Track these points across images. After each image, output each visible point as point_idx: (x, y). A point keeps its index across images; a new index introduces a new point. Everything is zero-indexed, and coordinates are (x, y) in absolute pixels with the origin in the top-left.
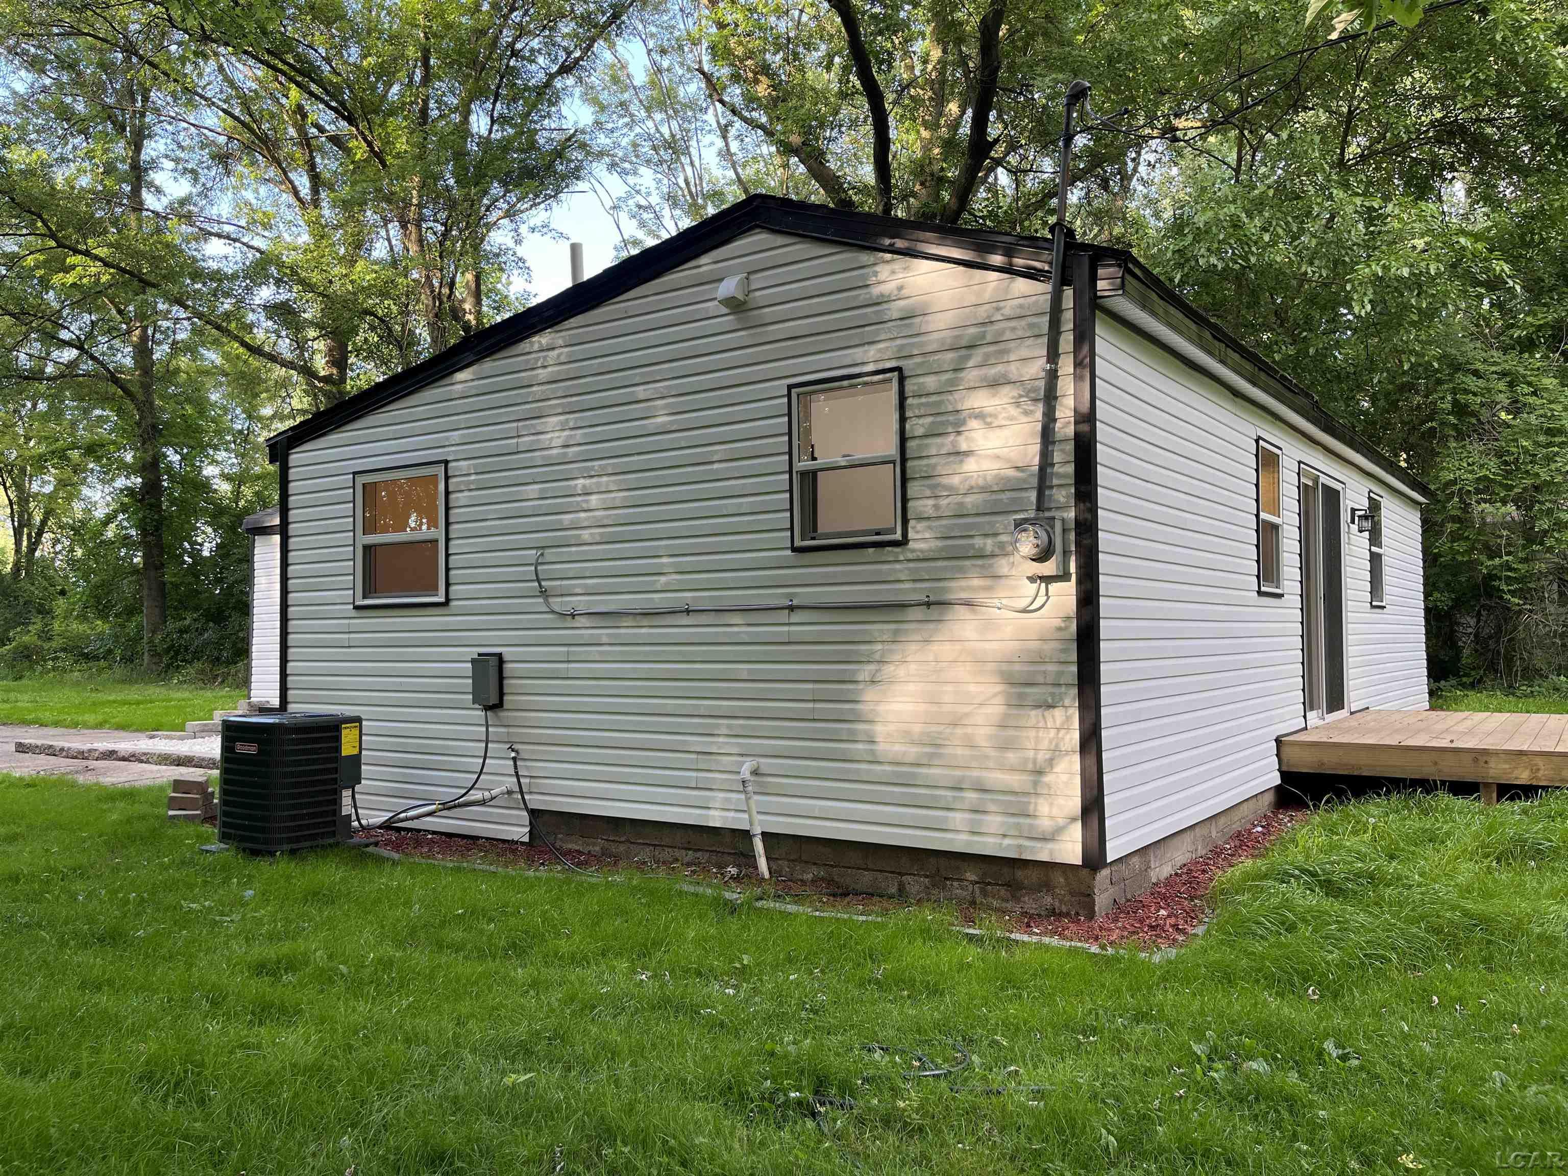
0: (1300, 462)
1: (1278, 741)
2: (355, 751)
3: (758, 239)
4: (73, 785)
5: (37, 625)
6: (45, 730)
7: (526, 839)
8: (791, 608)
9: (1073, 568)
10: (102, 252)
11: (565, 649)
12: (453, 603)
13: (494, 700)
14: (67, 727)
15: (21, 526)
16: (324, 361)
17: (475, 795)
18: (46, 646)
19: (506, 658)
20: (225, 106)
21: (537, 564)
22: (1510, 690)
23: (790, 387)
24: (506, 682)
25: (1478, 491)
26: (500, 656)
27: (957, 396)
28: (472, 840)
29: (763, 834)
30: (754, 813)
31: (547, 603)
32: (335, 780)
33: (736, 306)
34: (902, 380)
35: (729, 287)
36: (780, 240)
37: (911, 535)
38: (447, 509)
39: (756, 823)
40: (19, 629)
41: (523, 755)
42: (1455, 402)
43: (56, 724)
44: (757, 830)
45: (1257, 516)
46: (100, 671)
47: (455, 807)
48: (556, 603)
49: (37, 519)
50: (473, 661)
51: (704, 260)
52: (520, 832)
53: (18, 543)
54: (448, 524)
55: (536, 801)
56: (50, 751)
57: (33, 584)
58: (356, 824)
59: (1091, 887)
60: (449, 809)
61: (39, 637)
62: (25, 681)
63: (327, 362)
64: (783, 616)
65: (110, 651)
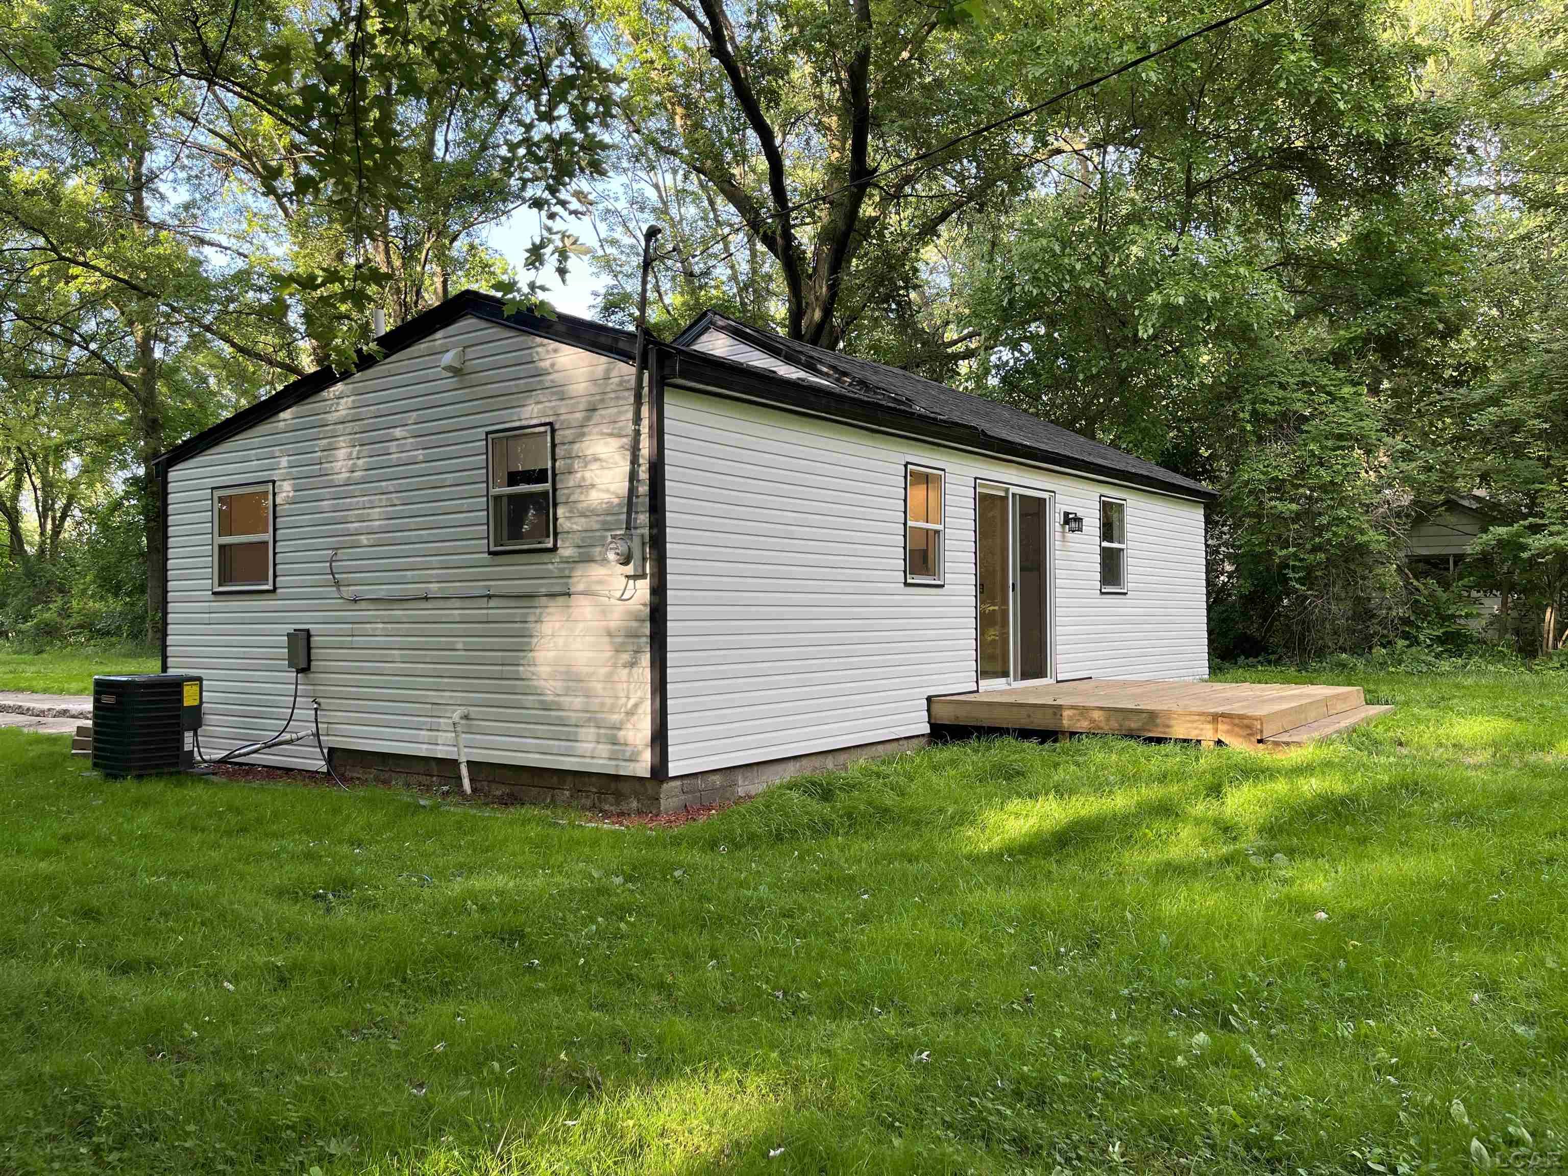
0: (976, 479)
1: (929, 699)
2: (196, 703)
3: (468, 323)
4: (21, 733)
5: (57, 602)
6: (35, 696)
7: (325, 769)
8: (489, 597)
9: (648, 571)
10: (101, 263)
11: (350, 626)
12: (279, 591)
13: (303, 665)
14: (54, 693)
15: (45, 510)
16: (309, 360)
17: (286, 736)
18: (65, 622)
19: (312, 633)
20: (211, 127)
21: (331, 561)
22: (1303, 666)
23: (487, 433)
24: (313, 651)
25: (1270, 490)
26: (308, 631)
27: (584, 445)
28: (288, 771)
29: (468, 762)
30: (461, 746)
31: (339, 590)
32: (178, 724)
33: (456, 371)
34: (553, 431)
35: (448, 358)
36: (483, 324)
37: (559, 543)
38: (275, 518)
39: (462, 754)
40: (40, 607)
41: (323, 706)
42: (1254, 412)
43: (45, 691)
44: (463, 759)
45: (905, 524)
46: (113, 645)
47: (274, 745)
48: (348, 591)
49: (59, 504)
50: (288, 635)
51: (439, 335)
52: (320, 765)
53: (42, 526)
54: (275, 530)
55: (329, 741)
56: (19, 710)
57: (54, 565)
58: (199, 758)
59: (658, 793)
60: (269, 747)
61: (60, 615)
62: (45, 656)
63: (312, 361)
64: (483, 602)
65: (119, 628)
